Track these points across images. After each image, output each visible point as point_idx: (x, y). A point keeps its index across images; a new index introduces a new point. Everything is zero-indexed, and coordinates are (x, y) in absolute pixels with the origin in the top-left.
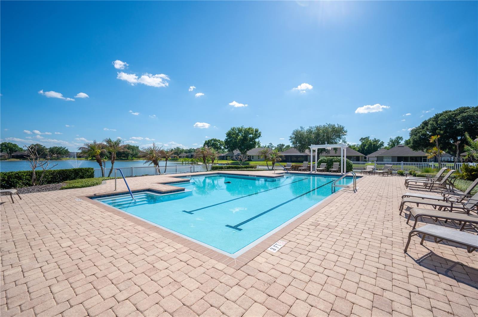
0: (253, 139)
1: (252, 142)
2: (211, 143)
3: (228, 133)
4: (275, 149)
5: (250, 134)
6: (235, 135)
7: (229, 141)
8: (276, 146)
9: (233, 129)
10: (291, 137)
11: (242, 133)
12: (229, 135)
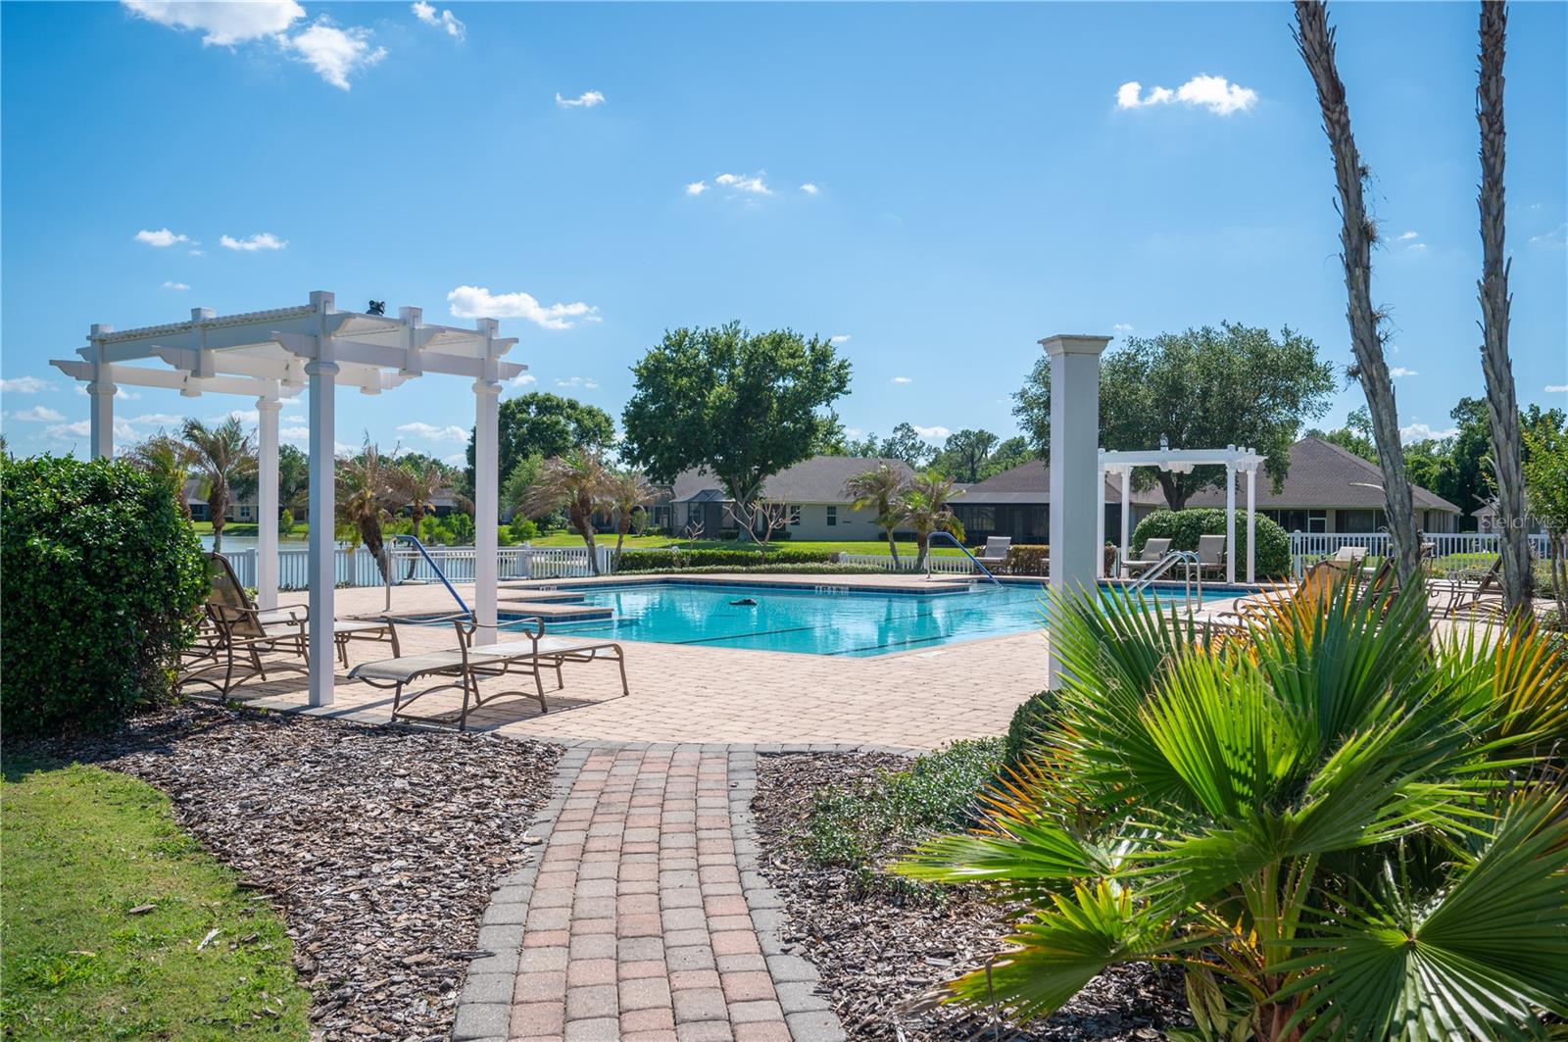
0: (803, 401)
1: (796, 421)
2: (520, 423)
3: (646, 368)
4: (931, 465)
5: (783, 373)
6: (689, 376)
7: (652, 416)
8: (942, 447)
9: (680, 344)
10: (1023, 394)
11: (734, 366)
12: (652, 374)
